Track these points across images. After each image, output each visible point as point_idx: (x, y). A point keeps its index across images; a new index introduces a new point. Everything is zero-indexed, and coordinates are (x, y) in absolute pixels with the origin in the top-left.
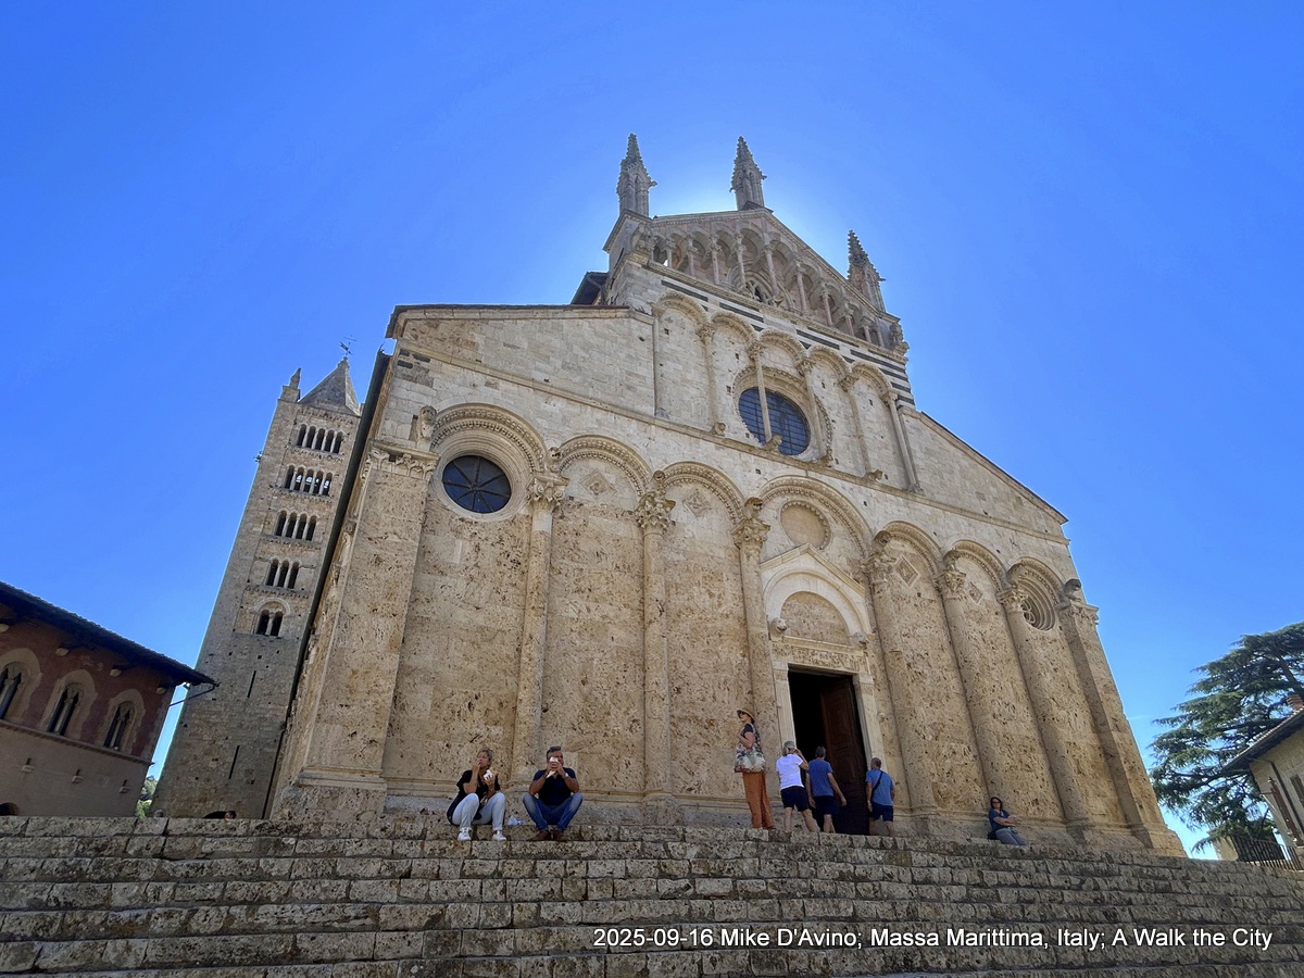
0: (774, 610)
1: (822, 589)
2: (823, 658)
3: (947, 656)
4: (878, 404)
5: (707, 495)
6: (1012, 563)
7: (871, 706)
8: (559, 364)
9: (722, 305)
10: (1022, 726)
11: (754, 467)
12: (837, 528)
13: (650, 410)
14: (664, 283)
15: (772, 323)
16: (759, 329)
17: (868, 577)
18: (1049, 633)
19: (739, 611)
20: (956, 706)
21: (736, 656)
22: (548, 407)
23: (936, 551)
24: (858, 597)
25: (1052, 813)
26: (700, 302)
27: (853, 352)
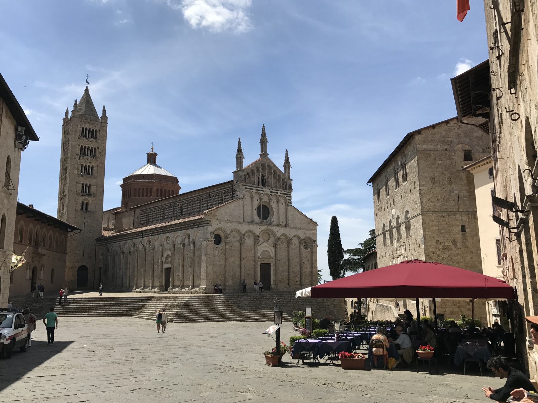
0: (259, 255)
1: (268, 249)
2: (266, 261)
3: (287, 258)
4: (284, 204)
5: (250, 234)
6: (303, 238)
7: (272, 268)
8: (229, 215)
9: (256, 190)
10: (297, 269)
11: (259, 228)
12: (272, 236)
13: (242, 221)
14: (246, 188)
15: (265, 191)
16: (262, 194)
17: (275, 246)
18: (308, 250)
19: (254, 256)
20: (286, 267)
21: (253, 263)
22: (227, 225)
23: (289, 238)
24: (273, 249)
25: (298, 283)
26: (252, 191)
27: (281, 193)
